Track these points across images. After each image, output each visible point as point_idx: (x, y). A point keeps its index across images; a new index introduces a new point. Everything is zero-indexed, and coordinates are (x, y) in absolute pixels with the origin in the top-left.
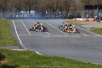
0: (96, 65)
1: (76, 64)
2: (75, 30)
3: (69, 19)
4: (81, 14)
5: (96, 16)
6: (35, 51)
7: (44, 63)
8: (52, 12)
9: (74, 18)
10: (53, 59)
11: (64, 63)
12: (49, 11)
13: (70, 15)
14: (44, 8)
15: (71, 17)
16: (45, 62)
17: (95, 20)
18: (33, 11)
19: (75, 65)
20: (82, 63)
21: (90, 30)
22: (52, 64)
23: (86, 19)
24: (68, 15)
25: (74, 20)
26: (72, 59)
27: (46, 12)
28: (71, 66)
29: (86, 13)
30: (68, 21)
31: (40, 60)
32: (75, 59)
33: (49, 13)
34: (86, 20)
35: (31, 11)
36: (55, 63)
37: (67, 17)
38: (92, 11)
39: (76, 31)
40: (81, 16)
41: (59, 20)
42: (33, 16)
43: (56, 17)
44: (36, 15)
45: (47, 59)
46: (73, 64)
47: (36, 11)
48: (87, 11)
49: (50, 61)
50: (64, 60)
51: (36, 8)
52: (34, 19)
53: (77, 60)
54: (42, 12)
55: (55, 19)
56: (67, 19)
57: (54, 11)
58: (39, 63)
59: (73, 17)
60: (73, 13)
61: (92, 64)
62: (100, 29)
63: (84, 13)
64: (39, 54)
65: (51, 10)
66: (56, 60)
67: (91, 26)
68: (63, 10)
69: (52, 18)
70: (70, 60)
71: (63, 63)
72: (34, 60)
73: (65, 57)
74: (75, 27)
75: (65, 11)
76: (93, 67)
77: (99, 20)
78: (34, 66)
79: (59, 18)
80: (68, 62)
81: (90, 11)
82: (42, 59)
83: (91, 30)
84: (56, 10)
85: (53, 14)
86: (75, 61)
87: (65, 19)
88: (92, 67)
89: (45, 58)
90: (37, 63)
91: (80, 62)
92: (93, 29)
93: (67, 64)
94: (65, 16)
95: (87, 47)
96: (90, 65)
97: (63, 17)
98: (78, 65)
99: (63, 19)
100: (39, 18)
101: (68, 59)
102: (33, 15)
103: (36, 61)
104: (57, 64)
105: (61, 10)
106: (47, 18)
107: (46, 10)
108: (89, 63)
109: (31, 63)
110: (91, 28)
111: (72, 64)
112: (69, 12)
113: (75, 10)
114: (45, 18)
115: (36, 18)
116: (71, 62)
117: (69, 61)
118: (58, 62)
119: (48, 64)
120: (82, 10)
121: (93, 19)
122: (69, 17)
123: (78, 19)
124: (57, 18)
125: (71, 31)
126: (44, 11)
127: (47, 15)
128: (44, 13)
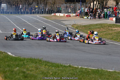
0: (78, 68)
1: (55, 67)
2: (97, 39)
3: (47, 13)
4: (61, 9)
5: (79, 11)
6: (6, 52)
7: (18, 66)
8: (27, 6)
9: (53, 13)
10: (28, 61)
11: (41, 66)
12: (24, 4)
13: (48, 9)
14: (18, 1)
15: (49, 11)
16: (19, 64)
17: (77, 15)
18: (5, 5)
19: (53, 68)
20: (62, 66)
21: (71, 27)
22: (26, 66)
23: (67, 14)
24: (46, 10)
25: (53, 15)
26: (50, 61)
27: (20, 5)
28: (49, 69)
29: (67, 7)
30: (46, 16)
31: (12, 63)
32: (54, 61)
33: (23, 6)
34: (67, 16)
35: (2, 4)
36: (30, 66)
37: (45, 12)
38: (74, 4)
39: (100, 41)
40: (61, 11)
41: (35, 15)
42: (5, 11)
43: (32, 11)
44: (8, 9)
45: (21, 61)
46: (51, 67)
47: (8, 4)
48: (68, 5)
49: (24, 63)
50: (40, 63)
51: (8, 1)
52: (6, 13)
53: (56, 63)
54: (16, 6)
55: (31, 13)
56: (45, 14)
57: (30, 4)
58: (11, 66)
59: (51, 11)
60: (52, 7)
61: (73, 67)
62: (83, 26)
63: (64, 7)
64: (11, 55)
65: (26, 3)
66: (31, 62)
67: (73, 23)
68: (41, 3)
69: (27, 13)
70: (48, 62)
71: (39, 65)
72: (5, 62)
73: (42, 59)
74: (97, 35)
75: (43, 5)
76: (75, 70)
77: (82, 15)
78: (5, 70)
79: (36, 12)
80: (46, 65)
81: (72, 5)
82: (14, 61)
83: (73, 27)
84: (32, 3)
85: (28, 8)
86: (54, 63)
87: (43, 13)
88: (73, 70)
89: (18, 60)
90: (8, 66)
91: (59, 65)
92: (75, 26)
93: (45, 67)
94: (42, 10)
95: (68, 47)
96: (71, 68)
97: (40, 12)
98: (57, 68)
99: (40, 13)
100: (11, 13)
101: (46, 62)
102: (5, 9)
103: (7, 63)
104: (32, 67)
105: (38, 4)
106: (22, 13)
107: (20, 3)
108: (70, 66)
109: (2, 66)
110: (73, 25)
111: (49, 67)
112: (48, 5)
113: (54, 3)
114: (18, 13)
115: (8, 13)
116: (49, 64)
117: (46, 63)
118: (34, 65)
119: (21, 67)
120: (62, 4)
121: (75, 14)
122: (47, 12)
123: (58, 14)
124: (34, 13)
125: (90, 42)
126: (17, 5)
127: (21, 9)
128: (17, 7)
